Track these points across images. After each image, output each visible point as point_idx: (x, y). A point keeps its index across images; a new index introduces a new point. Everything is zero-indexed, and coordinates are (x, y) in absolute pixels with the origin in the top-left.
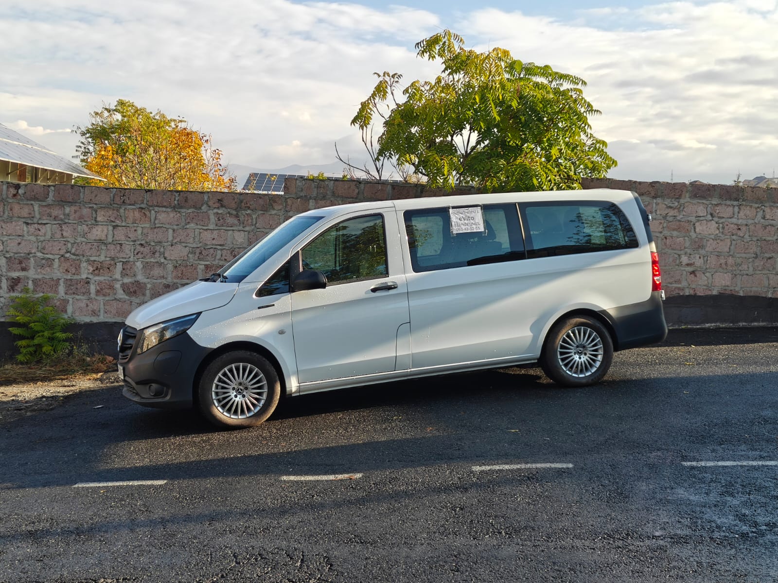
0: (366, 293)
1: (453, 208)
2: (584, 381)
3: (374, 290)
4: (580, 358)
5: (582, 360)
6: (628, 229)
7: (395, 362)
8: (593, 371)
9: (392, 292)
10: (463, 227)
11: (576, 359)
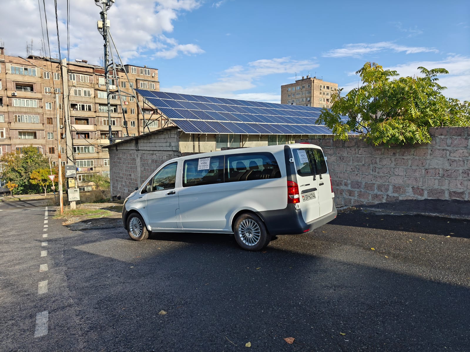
0: (166, 195)
1: (201, 158)
2: (250, 248)
3: (169, 194)
4: (249, 235)
5: (250, 236)
6: (276, 167)
7: (176, 225)
8: (255, 244)
9: (174, 195)
10: (202, 167)
11: (247, 235)
